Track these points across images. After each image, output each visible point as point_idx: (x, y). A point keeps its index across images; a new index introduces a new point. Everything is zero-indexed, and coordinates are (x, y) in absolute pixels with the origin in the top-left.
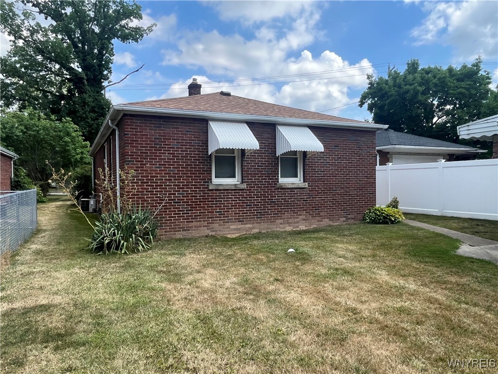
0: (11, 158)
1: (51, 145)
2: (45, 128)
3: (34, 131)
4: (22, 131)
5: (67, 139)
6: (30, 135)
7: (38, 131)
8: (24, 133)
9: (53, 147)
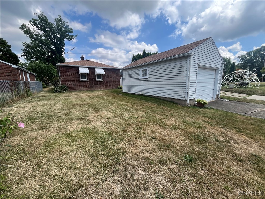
0: (35, 75)
1: (46, 71)
2: (44, 67)
3: (41, 67)
4: (37, 67)
5: (51, 70)
6: (40, 69)
7: (42, 67)
8: (38, 68)
9: (48, 72)
